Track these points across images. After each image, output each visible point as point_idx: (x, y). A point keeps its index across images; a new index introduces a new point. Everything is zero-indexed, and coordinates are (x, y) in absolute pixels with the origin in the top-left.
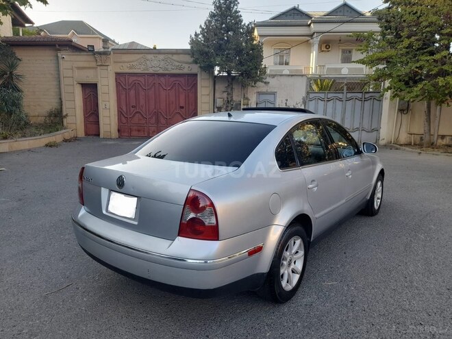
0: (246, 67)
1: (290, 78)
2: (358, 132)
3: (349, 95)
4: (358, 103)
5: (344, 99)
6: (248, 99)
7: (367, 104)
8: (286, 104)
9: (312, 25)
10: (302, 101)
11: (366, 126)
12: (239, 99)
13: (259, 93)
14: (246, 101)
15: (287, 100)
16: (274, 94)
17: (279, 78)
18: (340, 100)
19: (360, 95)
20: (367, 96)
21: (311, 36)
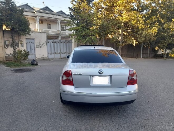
0: (23, 27)
1: (40, 33)
2: (65, 54)
3: (62, 41)
4: (65, 44)
5: (60, 42)
6: (22, 41)
7: (67, 44)
8: (39, 44)
9: (36, 13)
10: (45, 42)
11: (68, 52)
12: (18, 41)
13: (27, 39)
14: (21, 42)
15: (39, 42)
16: (34, 39)
17: (35, 33)
18: (59, 42)
19: (65, 41)
20: (67, 41)
21: (36, 17)
